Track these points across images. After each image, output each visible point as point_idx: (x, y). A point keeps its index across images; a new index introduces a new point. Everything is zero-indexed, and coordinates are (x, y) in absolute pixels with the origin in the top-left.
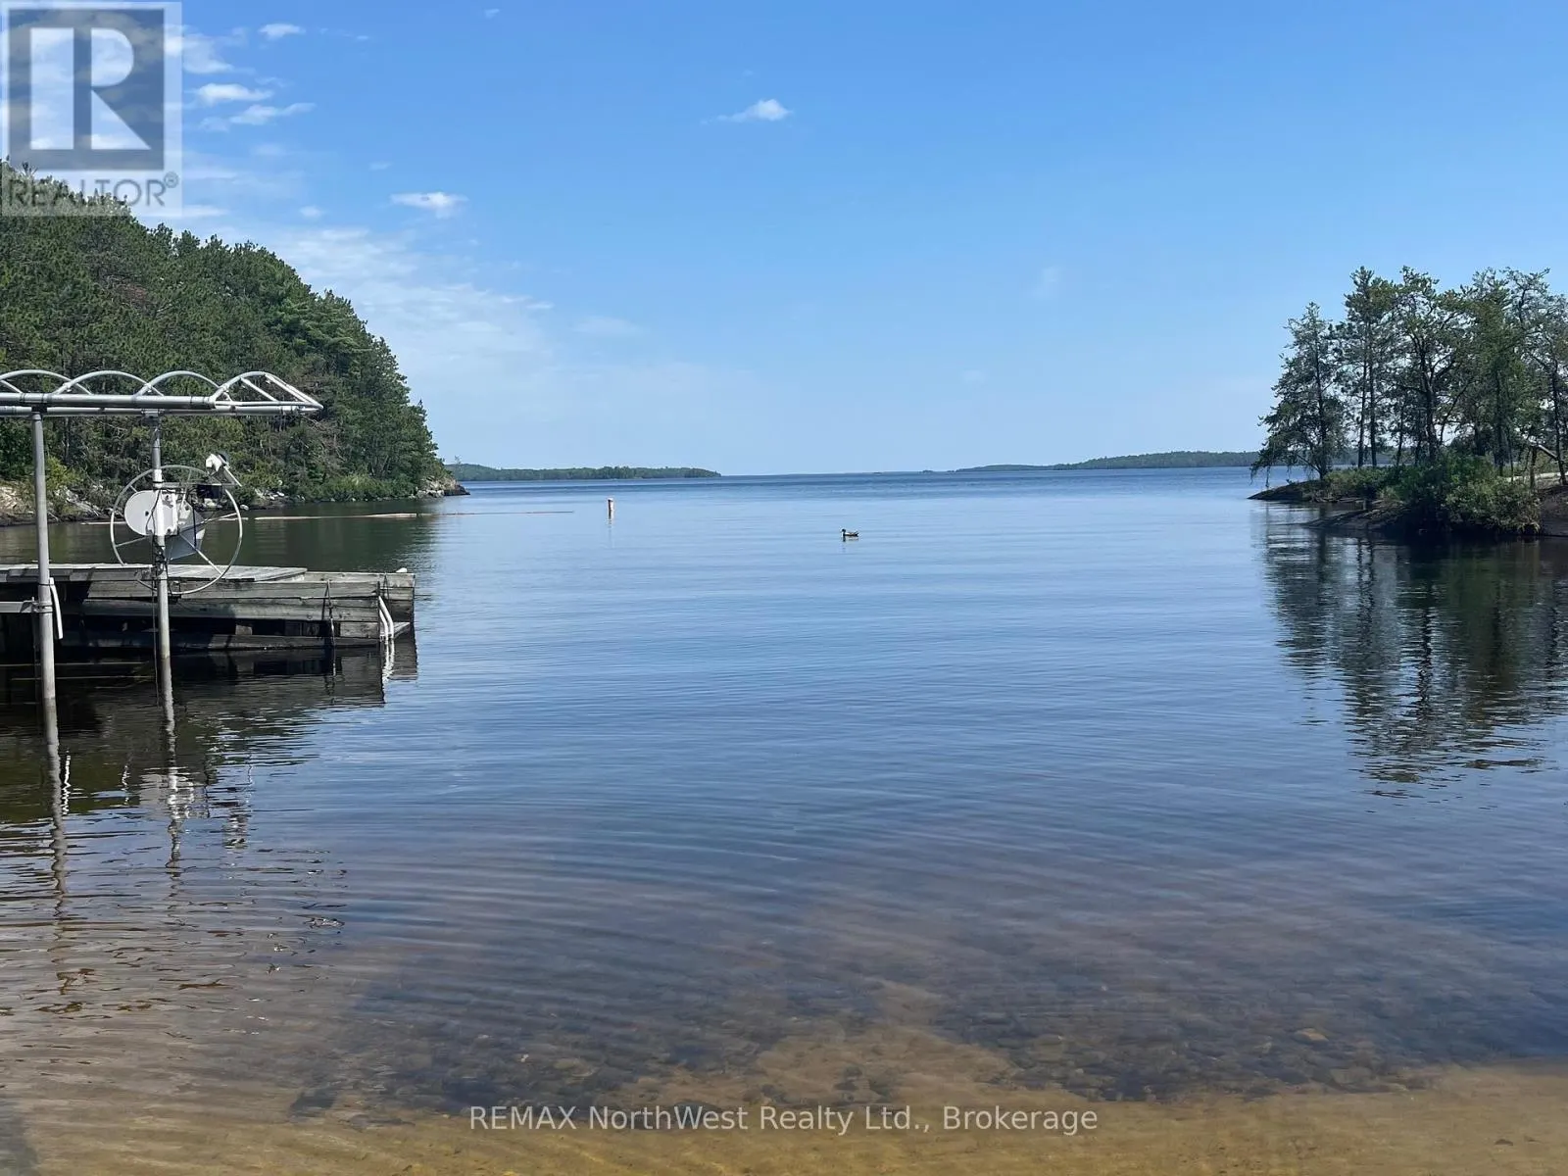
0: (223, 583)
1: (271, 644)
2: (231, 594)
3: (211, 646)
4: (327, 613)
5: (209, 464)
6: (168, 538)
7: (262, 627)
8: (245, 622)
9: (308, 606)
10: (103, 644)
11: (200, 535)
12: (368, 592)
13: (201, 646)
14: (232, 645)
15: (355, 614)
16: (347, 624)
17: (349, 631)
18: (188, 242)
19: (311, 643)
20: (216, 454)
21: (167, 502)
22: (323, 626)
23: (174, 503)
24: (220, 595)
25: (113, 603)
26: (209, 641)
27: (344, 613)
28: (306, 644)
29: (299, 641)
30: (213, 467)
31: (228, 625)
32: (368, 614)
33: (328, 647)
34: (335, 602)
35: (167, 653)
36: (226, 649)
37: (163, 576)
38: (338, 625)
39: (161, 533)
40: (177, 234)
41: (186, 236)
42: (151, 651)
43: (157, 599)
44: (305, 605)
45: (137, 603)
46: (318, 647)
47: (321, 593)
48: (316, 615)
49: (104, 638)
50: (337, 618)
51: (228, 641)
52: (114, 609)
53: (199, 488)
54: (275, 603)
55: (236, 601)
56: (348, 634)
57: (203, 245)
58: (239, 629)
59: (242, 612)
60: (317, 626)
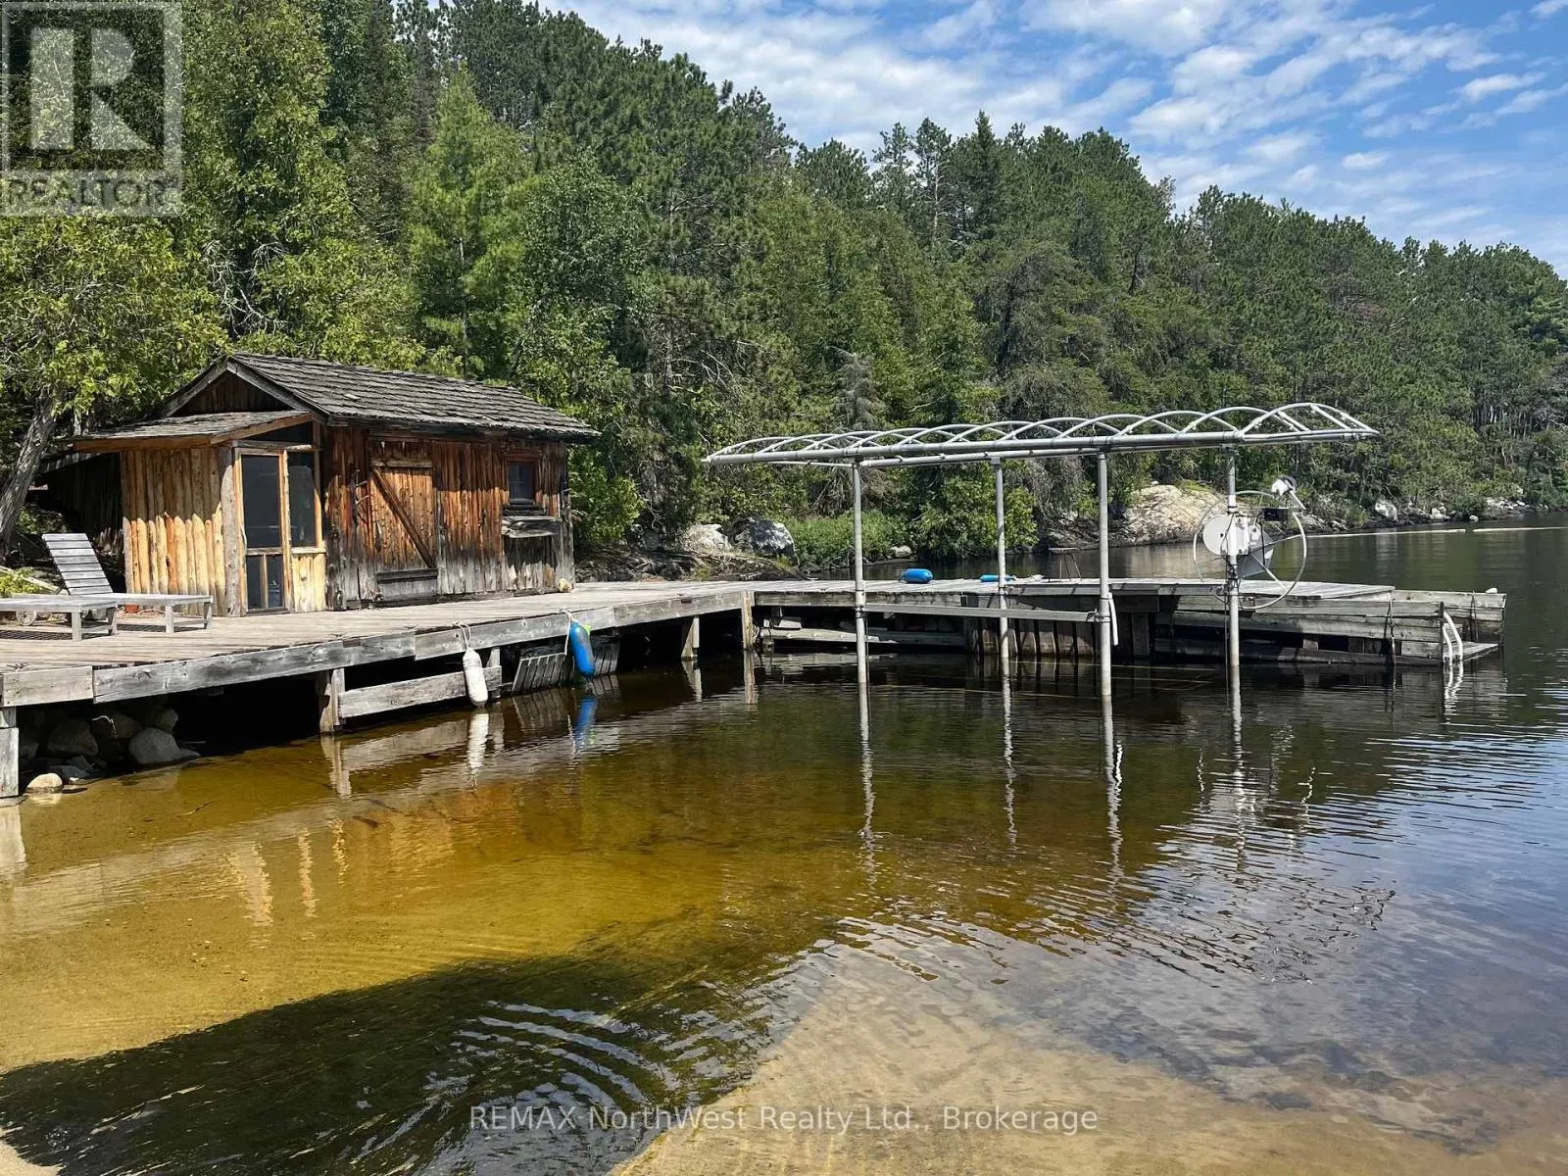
0: (1292, 600)
1: (1335, 659)
2: (1299, 610)
3: (1281, 657)
4: (1388, 631)
5: (1274, 490)
6: (1240, 557)
7: (1328, 642)
8: (1312, 637)
9: (1371, 624)
10: (1189, 651)
11: (1268, 555)
12: (1430, 612)
13: (1273, 657)
14: (1299, 658)
15: (1416, 634)
16: (1409, 644)
17: (1410, 650)
18: (1436, 250)
19: (1373, 660)
20: (1283, 479)
21: (1239, 525)
22: (1385, 643)
23: (1245, 526)
24: (1289, 611)
25: (1198, 615)
26: (1278, 653)
27: (1405, 632)
28: (1368, 660)
29: (1362, 657)
30: (1277, 492)
31: (1295, 639)
32: (1430, 634)
33: (1390, 664)
34: (1397, 621)
35: (1236, 662)
36: (1294, 662)
37: (1234, 592)
38: (1399, 643)
39: (1233, 553)
40: (1425, 245)
41: (1434, 245)
42: (1224, 660)
43: (1228, 613)
44: (1368, 624)
45: (1216, 616)
46: (1380, 664)
47: (1383, 611)
48: (1378, 633)
49: (1191, 646)
50: (1398, 637)
51: (1296, 654)
52: (1196, 620)
53: (1267, 511)
54: (1339, 619)
55: (1304, 617)
56: (1409, 653)
57: (1451, 252)
58: (1306, 643)
59: (1308, 628)
60: (1379, 644)
